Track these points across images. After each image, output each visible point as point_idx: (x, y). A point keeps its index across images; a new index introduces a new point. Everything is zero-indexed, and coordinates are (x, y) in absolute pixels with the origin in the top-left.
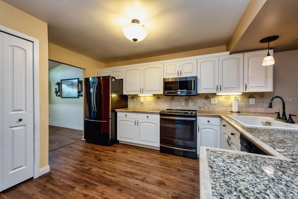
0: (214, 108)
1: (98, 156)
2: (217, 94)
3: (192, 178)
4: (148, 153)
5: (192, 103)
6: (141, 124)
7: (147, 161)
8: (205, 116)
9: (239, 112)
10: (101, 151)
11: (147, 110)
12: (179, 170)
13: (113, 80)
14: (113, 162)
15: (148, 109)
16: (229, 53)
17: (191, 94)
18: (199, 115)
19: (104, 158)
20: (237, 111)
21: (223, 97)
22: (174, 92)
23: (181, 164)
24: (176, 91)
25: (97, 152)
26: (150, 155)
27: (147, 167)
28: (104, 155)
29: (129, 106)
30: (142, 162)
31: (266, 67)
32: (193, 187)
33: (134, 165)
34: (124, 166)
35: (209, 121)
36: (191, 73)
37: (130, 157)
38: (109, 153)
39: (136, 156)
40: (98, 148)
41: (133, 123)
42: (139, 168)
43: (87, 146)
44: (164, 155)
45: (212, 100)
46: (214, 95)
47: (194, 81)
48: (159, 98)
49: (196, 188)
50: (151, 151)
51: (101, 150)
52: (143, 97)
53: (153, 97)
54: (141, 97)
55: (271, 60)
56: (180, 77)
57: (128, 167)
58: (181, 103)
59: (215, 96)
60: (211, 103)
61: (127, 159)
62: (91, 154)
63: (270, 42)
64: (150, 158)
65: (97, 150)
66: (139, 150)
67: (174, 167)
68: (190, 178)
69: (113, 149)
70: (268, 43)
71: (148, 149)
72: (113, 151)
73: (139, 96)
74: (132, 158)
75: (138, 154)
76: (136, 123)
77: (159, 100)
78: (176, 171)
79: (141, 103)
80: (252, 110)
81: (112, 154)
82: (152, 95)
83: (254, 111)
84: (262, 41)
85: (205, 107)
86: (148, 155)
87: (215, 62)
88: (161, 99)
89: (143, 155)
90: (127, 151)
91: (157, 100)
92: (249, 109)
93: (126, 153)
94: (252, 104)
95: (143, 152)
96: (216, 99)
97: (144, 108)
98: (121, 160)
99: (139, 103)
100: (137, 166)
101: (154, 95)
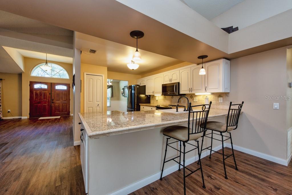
2: (195, 94)
13: (138, 87)
17: (175, 94)
21: (202, 96)
31: (202, 75)
36: (177, 80)
45: (195, 99)
47: (176, 85)
52: (157, 97)
63: (203, 59)
83: (221, 108)
92: (219, 106)
94: (220, 102)
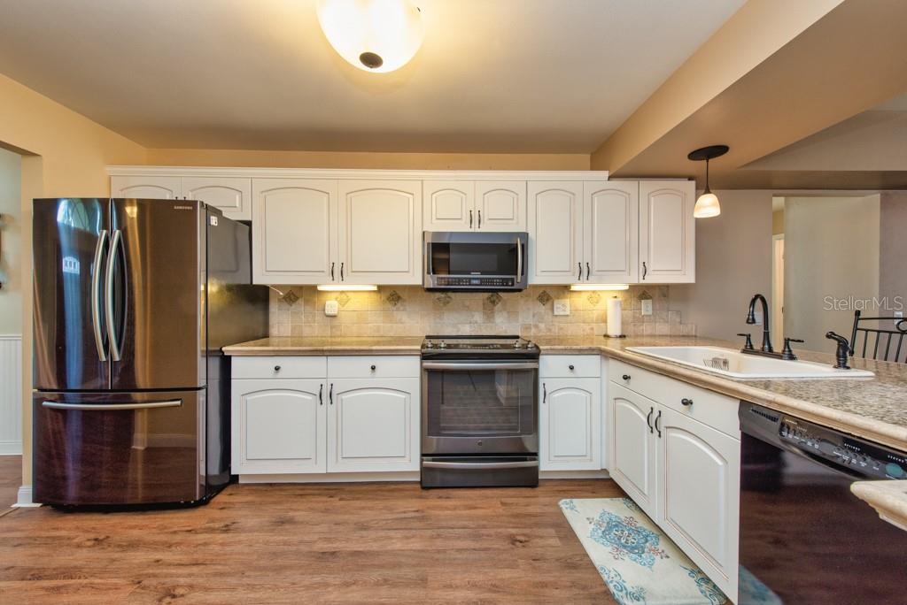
0: (562, 329)
1: (149, 576)
2: (573, 288)
3: (563, 555)
4: (380, 504)
5: (505, 314)
6: (344, 397)
7: (392, 533)
8: (561, 352)
9: (624, 336)
10: (155, 543)
11: (351, 344)
12: (513, 540)
13: (214, 221)
14: (246, 581)
15: (355, 339)
16: (605, 174)
17: (513, 285)
18: (547, 350)
19: (190, 575)
20: (619, 333)
21: (585, 296)
22: (459, 278)
23: (508, 516)
24: (469, 276)
25: (140, 557)
26: (391, 510)
27: (403, 560)
28: (185, 559)
29: (274, 331)
30: (375, 547)
32: (584, 588)
33: (350, 570)
34: (308, 588)
35: (572, 368)
36: (510, 221)
37: (316, 537)
38: (205, 544)
39: (341, 528)
40: (136, 533)
41: (309, 397)
42: (375, 575)
43: (63, 533)
44: (440, 497)
45: (558, 304)
46: (565, 289)
47: (523, 246)
48: (399, 298)
49: (591, 587)
50: (389, 491)
51: (158, 538)
52: (334, 296)
53: (375, 296)
54: (329, 295)
55: (713, 205)
56: (478, 230)
57: (327, 585)
58: (473, 316)
59: (564, 293)
60: (556, 313)
61: (304, 548)
62: (103, 572)
63: (710, 160)
64: (397, 519)
65: (133, 545)
66: (340, 500)
67: (492, 531)
68: (557, 560)
69: (221, 520)
70: (705, 161)
71: (374, 487)
72: (226, 529)
73: (320, 291)
74: (328, 540)
75: (346, 517)
76: (326, 396)
77: (399, 305)
78: (506, 545)
79: (328, 316)
80: (646, 328)
81: (223, 544)
82: (375, 288)
84: (694, 156)
85: (540, 324)
86: (386, 508)
87: (574, 194)
88: (405, 301)
89: (367, 516)
90: (291, 514)
91: (389, 306)
93: (291, 521)
94: (646, 313)
95: (358, 503)
96: (567, 301)
97: (341, 336)
98: (280, 562)
99: (319, 318)
100: (363, 567)
101: (381, 288)
